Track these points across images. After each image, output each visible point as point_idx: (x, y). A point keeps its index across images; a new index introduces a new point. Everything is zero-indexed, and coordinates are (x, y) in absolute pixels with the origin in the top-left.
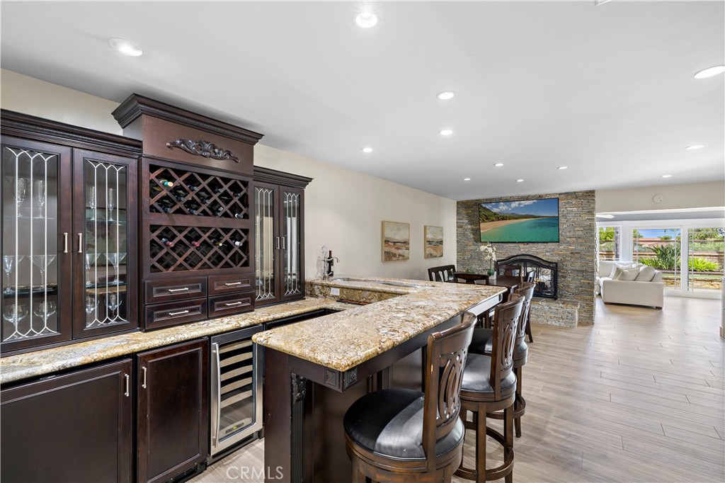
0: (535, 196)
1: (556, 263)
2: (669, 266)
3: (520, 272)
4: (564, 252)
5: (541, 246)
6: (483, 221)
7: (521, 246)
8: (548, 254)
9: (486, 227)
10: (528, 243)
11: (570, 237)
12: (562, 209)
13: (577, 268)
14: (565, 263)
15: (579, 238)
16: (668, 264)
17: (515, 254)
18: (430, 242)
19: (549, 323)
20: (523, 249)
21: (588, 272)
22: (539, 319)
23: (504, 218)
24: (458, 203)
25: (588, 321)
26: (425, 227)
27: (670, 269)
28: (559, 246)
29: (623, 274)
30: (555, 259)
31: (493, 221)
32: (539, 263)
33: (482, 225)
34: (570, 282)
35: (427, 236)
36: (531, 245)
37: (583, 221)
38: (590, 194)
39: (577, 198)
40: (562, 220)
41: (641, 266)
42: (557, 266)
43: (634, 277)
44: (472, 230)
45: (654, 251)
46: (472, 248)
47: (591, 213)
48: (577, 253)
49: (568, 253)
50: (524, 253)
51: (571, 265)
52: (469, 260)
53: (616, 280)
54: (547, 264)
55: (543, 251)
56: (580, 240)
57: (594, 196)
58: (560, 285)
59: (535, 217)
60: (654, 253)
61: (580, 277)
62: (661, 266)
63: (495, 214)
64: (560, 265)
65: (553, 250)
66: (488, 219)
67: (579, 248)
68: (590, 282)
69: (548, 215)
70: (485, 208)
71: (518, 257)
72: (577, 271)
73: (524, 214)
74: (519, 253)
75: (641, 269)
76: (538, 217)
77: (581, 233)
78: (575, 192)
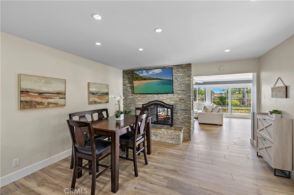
0: (162, 67)
1: (172, 106)
2: (224, 104)
3: (148, 112)
4: (176, 99)
5: (165, 96)
6: (135, 80)
7: (155, 96)
8: (168, 100)
9: (136, 83)
10: (158, 94)
11: (179, 91)
12: (175, 75)
13: (183, 108)
14: (177, 105)
15: (184, 91)
16: (223, 103)
17: (152, 101)
18: (93, 94)
19: (167, 141)
20: (156, 98)
21: (188, 110)
22: (162, 139)
23: (145, 79)
24: (123, 71)
25: (188, 138)
26: (89, 83)
27: (224, 105)
28: (174, 95)
29: (207, 109)
30: (172, 103)
31: (139, 80)
32: (163, 105)
33: (134, 82)
34: (179, 117)
35: (91, 89)
36: (160, 95)
37: (185, 81)
38: (189, 65)
39: (182, 68)
40: (175, 81)
41: (214, 105)
42: (172, 107)
43: (211, 111)
44: (131, 87)
45: (218, 98)
46: (130, 97)
47: (189, 76)
48: (182, 99)
49: (178, 99)
50: (156, 100)
51: (179, 107)
52: (129, 104)
53: (204, 112)
54: (168, 106)
55: (166, 99)
56: (184, 92)
57: (191, 67)
58: (174, 118)
59: (161, 79)
60: (218, 99)
61: (184, 113)
62: (221, 104)
63: (141, 77)
64: (174, 106)
65: (171, 98)
66: (137, 79)
67: (183, 96)
68: (189, 116)
69: (167, 79)
70: (136, 74)
71: (154, 102)
72: (183, 110)
73: (155, 78)
74: (154, 100)
75: (214, 106)
76: (162, 79)
77: (184, 88)
78: (181, 65)
